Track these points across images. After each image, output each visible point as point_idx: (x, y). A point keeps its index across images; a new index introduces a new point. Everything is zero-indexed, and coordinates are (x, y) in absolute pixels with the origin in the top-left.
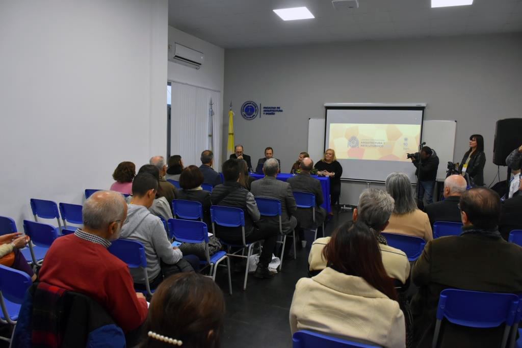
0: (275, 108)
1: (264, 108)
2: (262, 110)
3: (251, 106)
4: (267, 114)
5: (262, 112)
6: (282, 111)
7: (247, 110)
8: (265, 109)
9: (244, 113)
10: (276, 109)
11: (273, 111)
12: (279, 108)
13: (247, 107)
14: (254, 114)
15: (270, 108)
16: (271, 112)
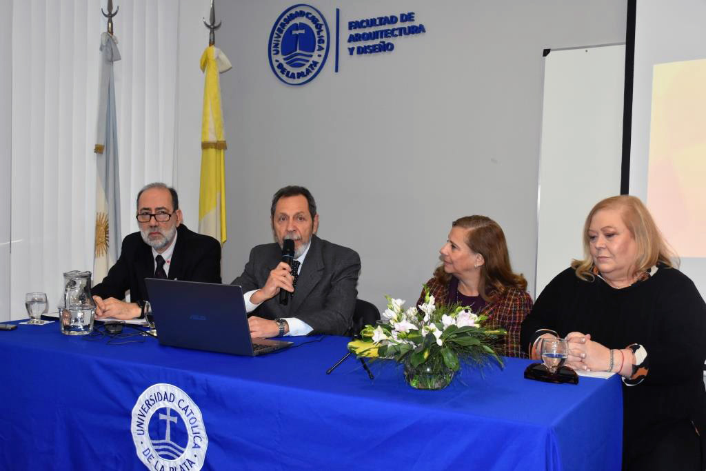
0: (393, 20)
1: (352, 25)
2: (345, 33)
3: (303, 26)
4: (362, 51)
5: (345, 45)
6: (419, 29)
7: (288, 47)
8: (354, 32)
9: (280, 58)
10: (399, 25)
11: (386, 33)
12: (408, 17)
13: (290, 30)
14: (316, 57)
15: (372, 23)
16: (377, 42)
